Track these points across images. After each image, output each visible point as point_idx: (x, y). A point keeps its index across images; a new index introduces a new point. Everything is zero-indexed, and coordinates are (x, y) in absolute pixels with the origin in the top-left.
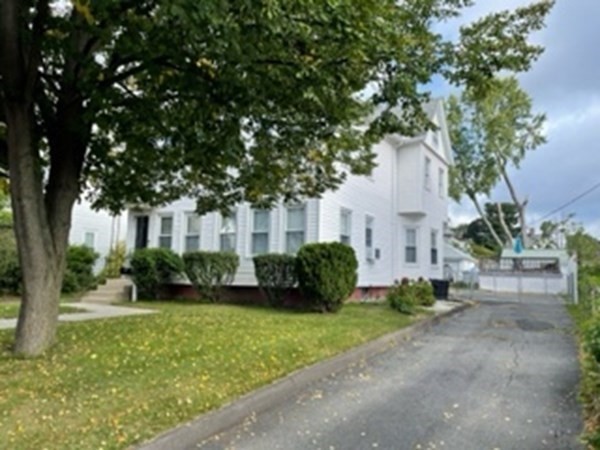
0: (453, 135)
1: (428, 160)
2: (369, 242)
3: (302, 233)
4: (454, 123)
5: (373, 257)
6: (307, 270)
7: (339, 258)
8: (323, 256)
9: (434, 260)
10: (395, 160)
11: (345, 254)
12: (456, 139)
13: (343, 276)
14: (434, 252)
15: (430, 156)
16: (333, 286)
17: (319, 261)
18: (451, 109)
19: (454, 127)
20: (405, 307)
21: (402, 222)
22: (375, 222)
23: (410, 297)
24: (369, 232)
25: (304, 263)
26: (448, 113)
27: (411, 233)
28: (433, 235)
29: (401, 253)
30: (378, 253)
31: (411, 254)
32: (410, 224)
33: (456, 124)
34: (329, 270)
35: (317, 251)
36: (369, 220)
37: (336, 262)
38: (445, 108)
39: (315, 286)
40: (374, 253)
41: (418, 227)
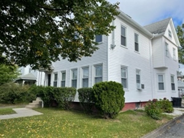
0: (180, 40)
1: (166, 44)
2: (138, 81)
3: (101, 78)
4: (180, 36)
5: (140, 88)
6: (96, 96)
7: (113, 90)
8: (103, 89)
9: (173, 88)
10: (151, 45)
11: (116, 87)
12: (181, 41)
13: (115, 99)
14: (173, 85)
15: (168, 42)
16: (110, 105)
17: (101, 92)
18: (178, 31)
19: (180, 37)
20: (155, 115)
21: (156, 72)
22: (141, 72)
23: (158, 110)
24: (138, 77)
25: (94, 92)
26: (178, 32)
27: (161, 76)
28: (172, 77)
29: (157, 86)
30: (143, 86)
31: (161, 86)
32: (160, 72)
33: (181, 36)
34: (106, 96)
35: (101, 86)
36: (138, 71)
37: (111, 92)
38: (176, 31)
39: (100, 105)
40: (141, 86)
41: (164, 74)
